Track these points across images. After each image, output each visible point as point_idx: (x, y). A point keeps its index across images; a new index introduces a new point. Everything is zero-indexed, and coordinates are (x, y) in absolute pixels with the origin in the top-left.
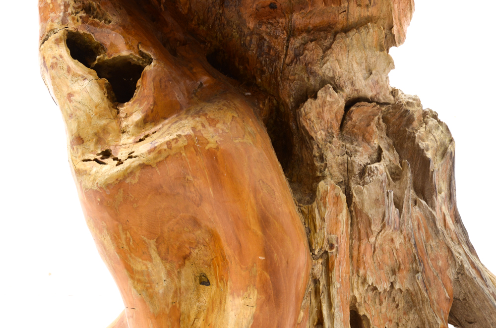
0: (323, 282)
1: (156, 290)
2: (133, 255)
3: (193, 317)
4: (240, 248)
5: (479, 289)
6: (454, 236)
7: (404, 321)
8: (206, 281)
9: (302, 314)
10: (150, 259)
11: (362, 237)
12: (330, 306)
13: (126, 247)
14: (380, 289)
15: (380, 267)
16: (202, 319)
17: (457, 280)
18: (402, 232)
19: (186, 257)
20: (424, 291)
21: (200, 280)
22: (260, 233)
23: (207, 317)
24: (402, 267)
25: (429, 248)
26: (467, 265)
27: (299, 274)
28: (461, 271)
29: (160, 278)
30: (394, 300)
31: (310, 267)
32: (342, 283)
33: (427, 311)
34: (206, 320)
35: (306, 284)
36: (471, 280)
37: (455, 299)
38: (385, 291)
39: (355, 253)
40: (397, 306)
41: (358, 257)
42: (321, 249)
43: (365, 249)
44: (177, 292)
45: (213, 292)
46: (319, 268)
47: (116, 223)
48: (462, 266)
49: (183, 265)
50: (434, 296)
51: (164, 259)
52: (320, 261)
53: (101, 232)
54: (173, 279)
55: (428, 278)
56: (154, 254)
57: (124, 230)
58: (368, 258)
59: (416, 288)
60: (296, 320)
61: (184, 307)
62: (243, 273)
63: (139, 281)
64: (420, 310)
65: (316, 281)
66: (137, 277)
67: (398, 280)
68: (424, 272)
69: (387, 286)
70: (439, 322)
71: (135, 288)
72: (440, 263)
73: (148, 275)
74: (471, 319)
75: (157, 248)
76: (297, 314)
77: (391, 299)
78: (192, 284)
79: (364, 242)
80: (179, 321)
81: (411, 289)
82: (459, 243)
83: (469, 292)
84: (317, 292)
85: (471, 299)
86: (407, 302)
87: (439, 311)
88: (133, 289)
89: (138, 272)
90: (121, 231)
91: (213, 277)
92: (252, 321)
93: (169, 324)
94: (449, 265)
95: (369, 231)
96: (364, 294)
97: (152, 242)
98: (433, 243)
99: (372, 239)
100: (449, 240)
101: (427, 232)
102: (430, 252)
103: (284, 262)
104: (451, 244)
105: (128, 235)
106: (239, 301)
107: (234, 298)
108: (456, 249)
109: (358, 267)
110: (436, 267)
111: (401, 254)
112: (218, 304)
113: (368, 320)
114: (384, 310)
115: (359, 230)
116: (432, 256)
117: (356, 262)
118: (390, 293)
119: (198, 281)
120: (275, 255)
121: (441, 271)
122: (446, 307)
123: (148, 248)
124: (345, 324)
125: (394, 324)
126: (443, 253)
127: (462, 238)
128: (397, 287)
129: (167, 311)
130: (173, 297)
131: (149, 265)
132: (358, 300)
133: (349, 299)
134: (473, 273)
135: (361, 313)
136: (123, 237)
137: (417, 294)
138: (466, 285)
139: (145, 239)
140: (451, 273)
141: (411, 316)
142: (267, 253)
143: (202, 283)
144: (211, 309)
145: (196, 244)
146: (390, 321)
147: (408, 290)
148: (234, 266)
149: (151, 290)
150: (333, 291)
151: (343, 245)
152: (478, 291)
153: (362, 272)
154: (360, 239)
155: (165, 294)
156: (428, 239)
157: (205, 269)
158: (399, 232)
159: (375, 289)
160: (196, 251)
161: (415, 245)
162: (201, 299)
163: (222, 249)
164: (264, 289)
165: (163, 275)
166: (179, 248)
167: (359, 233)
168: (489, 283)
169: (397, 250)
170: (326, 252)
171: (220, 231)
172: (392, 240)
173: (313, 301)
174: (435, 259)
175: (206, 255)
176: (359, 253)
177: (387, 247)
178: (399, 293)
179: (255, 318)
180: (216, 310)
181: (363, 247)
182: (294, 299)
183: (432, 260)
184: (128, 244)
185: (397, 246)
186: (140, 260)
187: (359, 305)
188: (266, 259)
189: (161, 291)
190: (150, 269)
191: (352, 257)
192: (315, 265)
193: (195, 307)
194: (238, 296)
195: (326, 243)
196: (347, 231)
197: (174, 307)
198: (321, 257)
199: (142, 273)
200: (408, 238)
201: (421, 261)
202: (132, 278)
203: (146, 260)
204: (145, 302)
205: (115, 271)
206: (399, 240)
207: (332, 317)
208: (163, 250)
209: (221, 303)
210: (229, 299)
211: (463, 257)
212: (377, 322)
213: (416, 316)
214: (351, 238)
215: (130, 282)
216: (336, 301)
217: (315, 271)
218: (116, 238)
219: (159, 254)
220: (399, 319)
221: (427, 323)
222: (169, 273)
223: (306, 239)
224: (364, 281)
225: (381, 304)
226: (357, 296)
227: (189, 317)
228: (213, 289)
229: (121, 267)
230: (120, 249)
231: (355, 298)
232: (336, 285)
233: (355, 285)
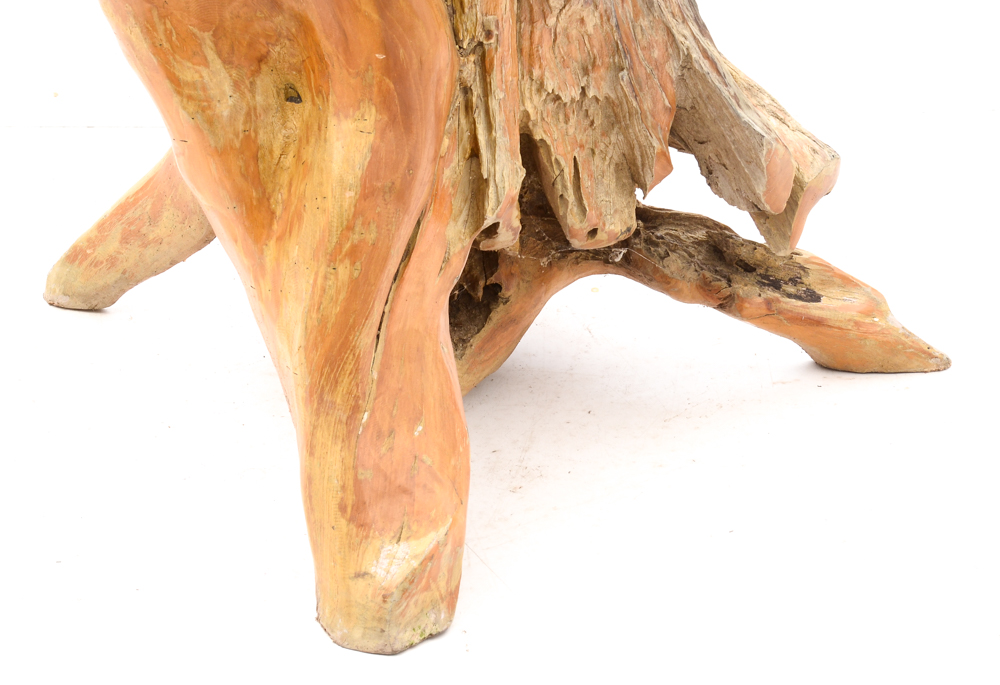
0: (477, 91)
1: (217, 111)
2: (177, 57)
3: (277, 152)
4: (345, 42)
5: (715, 90)
6: (677, 9)
7: (602, 146)
8: (295, 95)
9: (446, 142)
10: (206, 63)
11: (536, 17)
12: (490, 127)
13: (166, 45)
14: (566, 99)
15: (565, 65)
16: (291, 155)
17: (682, 78)
18: (596, 7)
19: (261, 59)
20: (632, 99)
21: (286, 94)
22: (375, 16)
23: (299, 151)
24: (598, 62)
25: (638, 30)
26: (696, 55)
27: (439, 80)
28: (687, 64)
29: (223, 93)
30: (587, 115)
31: (457, 68)
32: (506, 91)
33: (637, 129)
34: (298, 156)
35: (452, 95)
36: (703, 77)
37: (679, 108)
38: (573, 100)
39: (526, 44)
40: (592, 123)
41: (531, 49)
42: (472, 39)
43: (541, 36)
44: (251, 114)
45: (307, 113)
46: (470, 70)
47: (148, 5)
48: (688, 56)
49: (258, 71)
50: (647, 105)
51: (227, 62)
52: (472, 58)
53: (125, 20)
54: (242, 94)
55: (637, 77)
56: (211, 55)
57: (162, 17)
58: (545, 50)
59: (620, 94)
60: (437, 151)
61: (262, 137)
62: (353, 81)
63: (190, 97)
64: (627, 127)
65: (466, 90)
66: (187, 91)
67: (592, 84)
68: (631, 68)
69: (576, 93)
70: (656, 143)
71: (184, 108)
72: (656, 54)
73: (204, 89)
74: (703, 137)
75: (216, 45)
76: (439, 142)
77: (582, 113)
78: (273, 101)
79: (539, 25)
80: (256, 158)
81: (613, 96)
82: (684, 21)
83: (700, 95)
84: (468, 108)
85: (702, 106)
86: (607, 117)
87: (654, 127)
88: (181, 111)
89: (187, 84)
90: (156, 19)
91: (306, 89)
92: (369, 155)
93: (241, 163)
94: (669, 56)
95: (546, 7)
96: (540, 108)
97: (207, 37)
98: (644, 22)
99: (551, 21)
100: (669, 17)
101: (634, 6)
102: (640, 37)
103: (415, 61)
104: (672, 23)
105: (169, 25)
106: (348, 125)
107: (339, 120)
108: (680, 30)
109: (531, 66)
110: (650, 60)
111: (595, 42)
112: (315, 130)
113: (548, 147)
114: (571, 131)
115: (531, 6)
116: (644, 43)
117: (527, 56)
118: (580, 103)
119: (283, 96)
120: (401, 51)
121: (658, 66)
122: (666, 121)
123: (200, 45)
124: (513, 155)
125: (587, 151)
126: (660, 37)
127: (689, 13)
128: (591, 93)
129: (237, 144)
130: (245, 123)
131: (205, 73)
132: (532, 117)
133: (518, 117)
134: (706, 66)
135: (537, 137)
136: (161, 28)
137: (621, 103)
138: (695, 85)
139: (195, 30)
140: (673, 69)
141: (613, 138)
142: (388, 48)
143: (290, 99)
144: (305, 139)
145: (276, 37)
146: (582, 146)
147: (607, 98)
148: (337, 70)
149: (209, 112)
150: (494, 104)
151: (507, 32)
152: (713, 95)
153: (536, 73)
154: (532, 22)
155: (232, 118)
156: (636, 16)
157: (292, 78)
158: (592, 7)
159: (558, 98)
160: (277, 49)
161: (617, 26)
162: (289, 124)
163: (317, 45)
164: (385, 104)
165: (227, 88)
166: (250, 45)
167: (531, 11)
168: (729, 79)
169: (589, 36)
170: (481, 44)
171: (314, 17)
172: (582, 21)
173: (463, 121)
174: (648, 48)
175: (293, 55)
176: (531, 44)
177: (574, 33)
178: (594, 104)
179: (374, 150)
180: (313, 140)
181: (537, 34)
182: (433, 119)
183: (643, 49)
184: (169, 40)
185: (590, 30)
186: (190, 65)
187: (534, 125)
188: (387, 59)
189: (226, 113)
190: (207, 79)
191: (520, 50)
192: (464, 65)
193: (280, 137)
194: (346, 117)
195: (479, 29)
196: (512, 9)
197: (247, 138)
198: (473, 51)
199: (193, 85)
200: (606, 16)
201: (627, 52)
202: (179, 93)
203: (199, 65)
204: (201, 131)
205: (151, 83)
206: (592, 21)
207: (492, 144)
208: (226, 48)
209: (319, 129)
210: (332, 121)
211: (690, 43)
212: (561, 150)
213: (621, 138)
214: (519, 20)
215: (176, 99)
216: (499, 119)
217: (465, 74)
218: (149, 30)
219: (219, 54)
220: (595, 143)
221: (637, 146)
222: (236, 85)
223: (449, 23)
224: (541, 87)
225: (567, 121)
226: (531, 111)
227: (271, 152)
228: (306, 106)
229: (161, 77)
230: (156, 48)
231: (527, 115)
232: (498, 94)
233: (527, 94)
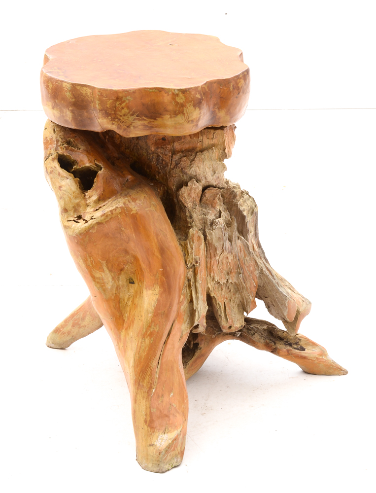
0: (192, 280)
1: (107, 287)
2: (94, 269)
3: (126, 300)
4: (150, 265)
5: (270, 281)
6: (258, 254)
7: (233, 298)
8: (132, 281)
9: (182, 297)
10: (103, 271)
11: (212, 257)
12: (196, 292)
13: (91, 265)
14: (222, 283)
15: (221, 272)
16: (131, 301)
17: (260, 276)
18: (232, 254)
19: (122, 270)
20: (243, 283)
21: (129, 281)
22: (160, 257)
23: (133, 300)
24: (232, 271)
25: (246, 261)
26: (264, 269)
27: (180, 277)
28: (262, 272)
29: (109, 281)
30: (228, 288)
31: (186, 273)
32: (202, 281)
33: (245, 293)
34: (133, 302)
35: (184, 282)
36: (267, 276)
37: (259, 286)
38: (224, 283)
39: (209, 265)
40: (230, 291)
41: (210, 267)
42: (191, 264)
43: (214, 263)
44: (118, 288)
45: (136, 288)
46: (190, 273)
47: (85, 253)
48: (262, 269)
49: (121, 273)
50: (248, 285)
51: (110, 271)
52: (191, 270)
53: (78, 257)
54: (115, 281)
55: (245, 276)
56: (105, 268)
57: (90, 257)
58: (215, 267)
59: (240, 281)
60: (179, 300)
61: (121, 295)
62: (152, 277)
63: (98, 282)
64: (242, 292)
65: (189, 280)
66: (97, 280)
67: (230, 278)
68: (243, 273)
69: (225, 281)
70: (251, 298)
71: (96, 286)
72: (251, 269)
73: (103, 280)
74: (266, 295)
75: (107, 265)
76: (180, 297)
77: (227, 288)
78: (125, 283)
79: (213, 259)
80: (119, 302)
81: (237, 282)
82: (261, 258)
83: (266, 282)
84: (189, 286)
85: (266, 286)
86: (235, 289)
87: (251, 292)
88: (95, 287)
89: (97, 278)
90: (88, 257)
91: (136, 280)
92: (157, 302)
93: (114, 304)
94: (256, 269)
95: (216, 254)
96: (213, 286)
97: (104, 263)
98: (248, 258)
99: (217, 258)
100: (256, 257)
101: (244, 253)
102: (246, 263)
103: (173, 271)
104: (257, 259)
105: (92, 259)
106: (150, 292)
107: (147, 290)
108: (259, 261)
109: (210, 272)
110: (249, 270)
111: (232, 265)
112: (139, 294)
113: (215, 299)
114: (223, 293)
115: (210, 253)
116: (247, 265)
117: (209, 269)
118: (226, 285)
119: (128, 282)
120: (168, 268)
121: (252, 273)
122: (254, 290)
123: (102, 265)
124: (204, 301)
125: (228, 300)
126: (253, 263)
127: (262, 255)
128: (230, 281)
129: (113, 298)
130: (116, 291)
131: (103, 274)
132: (210, 289)
133: (206, 289)
134: (268, 273)
135: (212, 296)
136: (89, 260)
137: (240, 285)
138: (264, 279)
139: (100, 261)
140: (257, 273)
141: (237, 296)
142: (164, 267)
143: (130, 283)
144: (135, 296)
145: (127, 263)
146: (227, 298)
147: (235, 283)
148: (147, 273)
149: (104, 287)
150: (198, 285)
151: (203, 262)
152: (270, 282)
153: (212, 275)
154: (211, 258)
155: (111, 289)
156: (245, 256)
157: (132, 276)
158: (231, 254)
159: (219, 283)
160: (127, 266)
161: (239, 260)
162: (130, 291)
163: (140, 265)
164: (162, 285)
165: (110, 279)
166: (118, 265)
167: (211, 255)
168: (275, 277)
169: (229, 263)
170: (194, 265)
171: (139, 256)
172: (227, 258)
173: (188, 290)
174: (249, 267)
175: (132, 269)
176: (210, 265)
177: (224, 261)
178: (231, 284)
179: (158, 300)
180: (138, 297)
181: (212, 262)
182: (178, 290)
183: (247, 267)
184: (92, 264)
185: (230, 261)
186: (98, 272)
187: (211, 291)
188: (163, 270)
189: (109, 288)
190: (103, 276)
191: (207, 267)
192: (188, 272)
193: (127, 295)
194: (149, 289)
195: (194, 260)
196: (204, 254)
197: (116, 296)
198: (191, 268)
199: (99, 278)
200: (235, 257)
201: (242, 268)
202: (94, 281)
203: (101, 272)
204: (101, 293)
205: (85, 278)
206: (230, 258)
207: (197, 298)
208: (110, 266)
209: (140, 293)
210: (145, 291)
211: (262, 265)
212: (220, 300)
213: (240, 296)
214: (206, 258)
215: (93, 283)
216: (199, 290)
217: (188, 275)
218: (85, 261)
219: (108, 268)
220: (231, 297)
221: (245, 299)
222: (113, 278)
223: (184, 259)
224: (213, 279)
225: (222, 290)
226: (210, 287)
227: (124, 300)
228: (136, 285)
229: (88, 276)
230: (87, 267)
231: (209, 288)
232: (199, 282)
233: (209, 281)
